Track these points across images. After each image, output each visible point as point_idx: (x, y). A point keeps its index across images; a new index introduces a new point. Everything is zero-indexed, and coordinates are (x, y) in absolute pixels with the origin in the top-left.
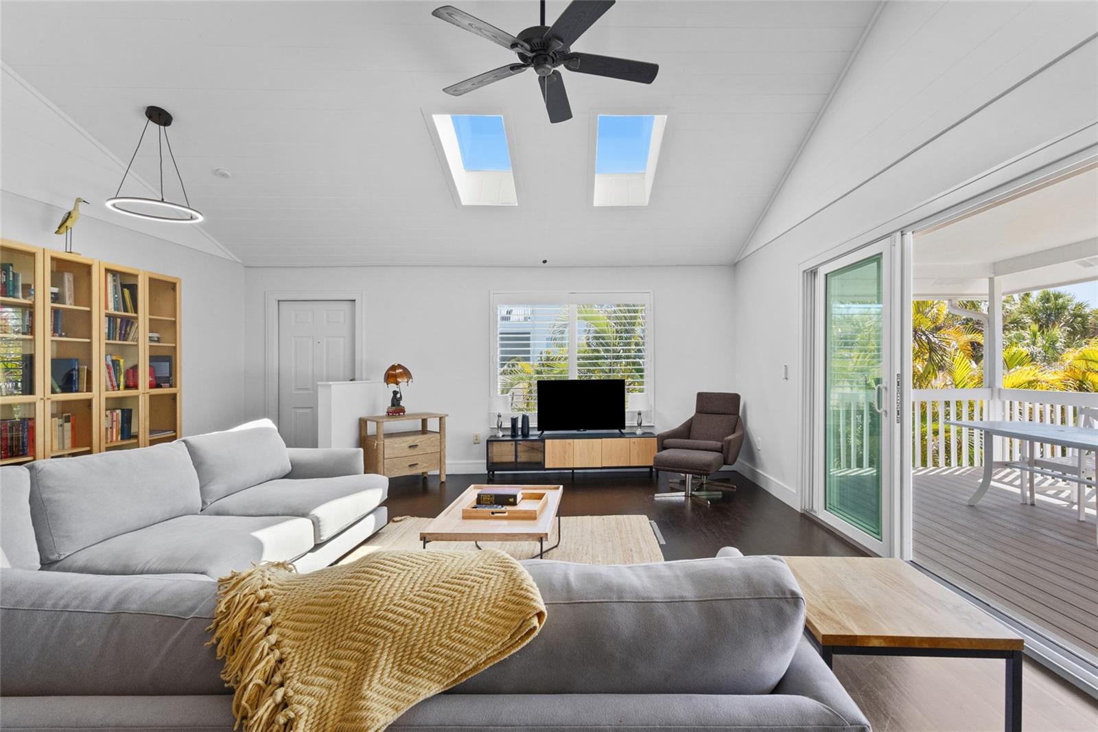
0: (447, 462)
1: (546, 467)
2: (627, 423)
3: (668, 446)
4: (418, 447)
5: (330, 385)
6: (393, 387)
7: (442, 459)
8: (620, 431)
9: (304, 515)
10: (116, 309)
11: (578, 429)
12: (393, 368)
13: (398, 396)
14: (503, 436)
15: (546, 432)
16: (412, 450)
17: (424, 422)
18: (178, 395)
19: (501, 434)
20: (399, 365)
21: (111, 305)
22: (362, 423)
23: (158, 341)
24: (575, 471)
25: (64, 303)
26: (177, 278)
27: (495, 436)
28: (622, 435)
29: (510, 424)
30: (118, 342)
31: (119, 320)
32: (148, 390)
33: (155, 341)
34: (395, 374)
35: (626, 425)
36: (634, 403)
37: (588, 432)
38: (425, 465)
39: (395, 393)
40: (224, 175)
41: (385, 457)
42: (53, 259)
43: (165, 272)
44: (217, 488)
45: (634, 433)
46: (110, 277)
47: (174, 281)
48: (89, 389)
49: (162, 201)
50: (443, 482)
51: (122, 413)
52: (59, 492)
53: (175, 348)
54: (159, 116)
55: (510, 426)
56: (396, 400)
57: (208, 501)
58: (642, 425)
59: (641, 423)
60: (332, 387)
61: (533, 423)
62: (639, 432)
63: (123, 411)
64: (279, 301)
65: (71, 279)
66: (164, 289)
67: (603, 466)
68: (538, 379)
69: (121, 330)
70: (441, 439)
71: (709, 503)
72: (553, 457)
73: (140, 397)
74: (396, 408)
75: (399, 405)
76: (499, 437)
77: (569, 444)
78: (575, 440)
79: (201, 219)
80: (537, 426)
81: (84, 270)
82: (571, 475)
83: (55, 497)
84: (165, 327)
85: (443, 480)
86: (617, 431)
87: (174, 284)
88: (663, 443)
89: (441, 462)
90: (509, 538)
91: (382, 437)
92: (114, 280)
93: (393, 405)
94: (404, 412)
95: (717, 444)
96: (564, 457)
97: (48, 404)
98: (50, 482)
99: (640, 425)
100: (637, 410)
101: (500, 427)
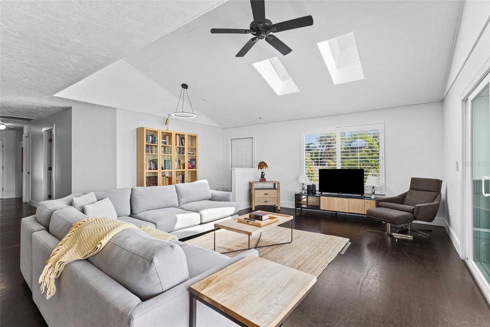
0: (281, 201)
1: (321, 209)
2: (365, 192)
3: (380, 206)
4: (268, 194)
5: (235, 169)
6: (260, 171)
7: (278, 200)
8: (361, 195)
9: (198, 212)
10: (179, 145)
11: (338, 192)
12: (261, 163)
13: (263, 174)
14: (305, 193)
15: (323, 193)
16: (266, 195)
17: (275, 184)
18: (197, 171)
19: (304, 192)
20: (263, 162)
21: (178, 144)
22: (251, 184)
23: (193, 154)
24: (337, 213)
25: (166, 144)
26: (196, 135)
27: (301, 193)
28: (362, 198)
29: (307, 188)
30: (181, 155)
31: (182, 149)
32: (188, 169)
33: (192, 154)
34: (262, 165)
35: (365, 193)
36: (370, 182)
37: (344, 194)
38: (271, 202)
39: (262, 173)
40: (205, 100)
41: (255, 197)
42: (162, 132)
43: (193, 133)
44: (183, 200)
45: (370, 198)
46: (178, 136)
47: (195, 135)
48: (172, 169)
49: (183, 112)
50: (279, 210)
51: (182, 176)
52: (137, 196)
53: (196, 156)
54: (185, 86)
55: (307, 189)
56: (262, 176)
57: (181, 204)
58: (375, 193)
59: (374, 192)
60: (236, 170)
61: (317, 188)
62: (373, 197)
63: (182, 175)
64: (232, 139)
65: (168, 137)
66: (193, 138)
67: (350, 212)
68: (319, 168)
69: (182, 151)
70: (278, 192)
71: (397, 240)
72: (324, 205)
73: (185, 172)
74: (263, 179)
75: (263, 177)
76: (303, 193)
77: (332, 199)
78: (335, 198)
79: (195, 116)
80: (318, 190)
81: (170, 135)
82: (335, 215)
83: (136, 197)
84: (194, 150)
85: (279, 209)
86: (360, 195)
87: (196, 136)
88: (378, 204)
89: (278, 201)
90: (239, 231)
91: (254, 189)
92: (179, 137)
93: (261, 177)
94: (266, 180)
95: (410, 208)
96: (329, 205)
97: (161, 172)
98: (136, 193)
99: (374, 193)
100: (372, 185)
101: (303, 189)
